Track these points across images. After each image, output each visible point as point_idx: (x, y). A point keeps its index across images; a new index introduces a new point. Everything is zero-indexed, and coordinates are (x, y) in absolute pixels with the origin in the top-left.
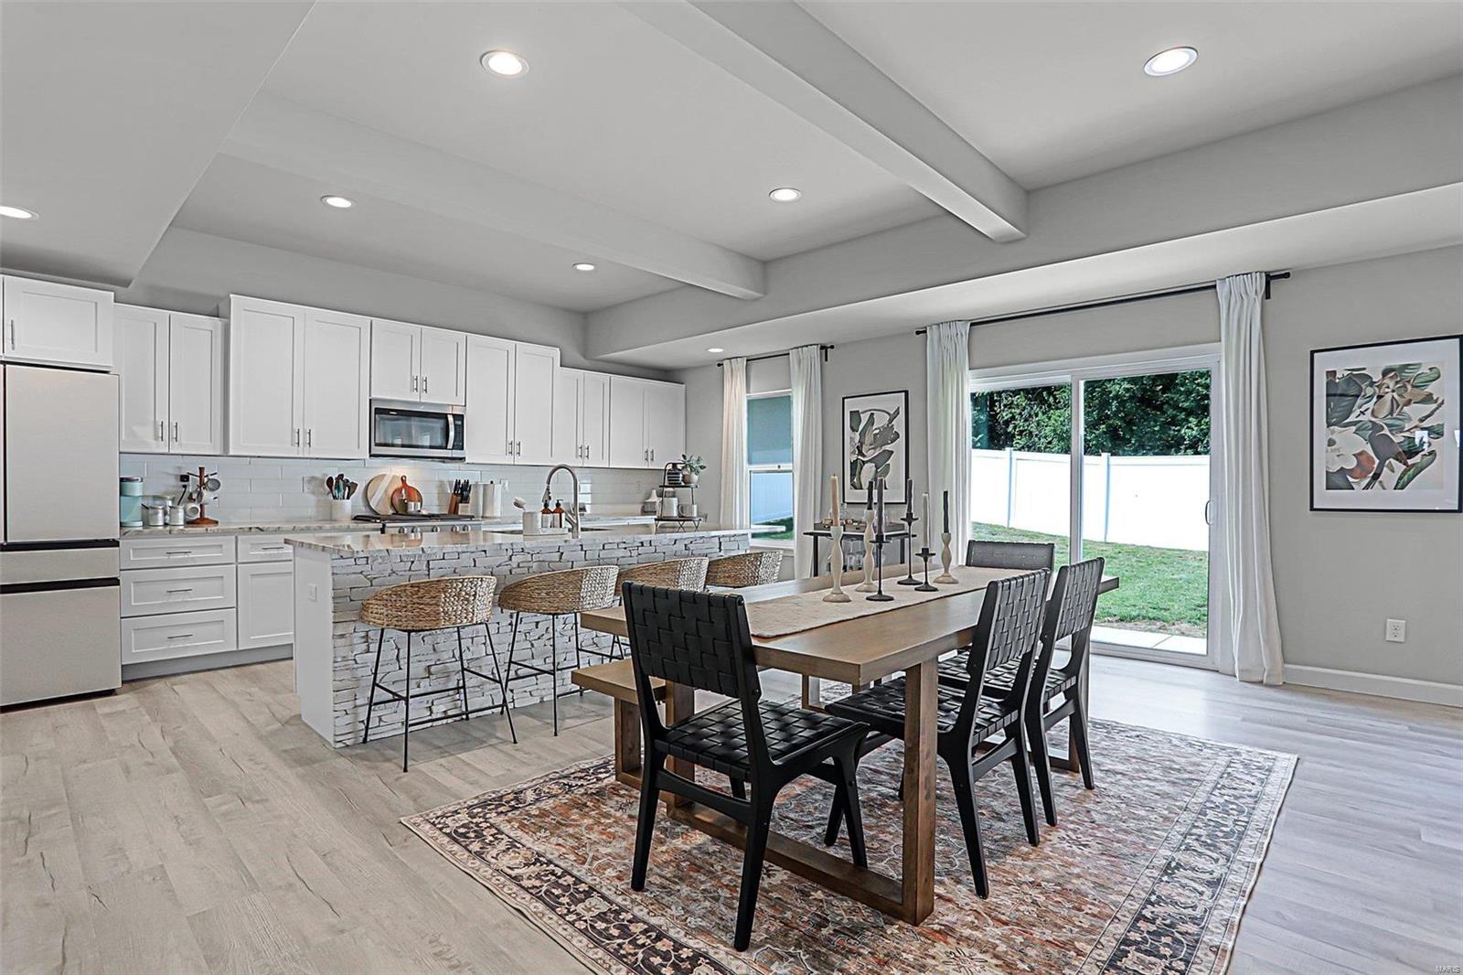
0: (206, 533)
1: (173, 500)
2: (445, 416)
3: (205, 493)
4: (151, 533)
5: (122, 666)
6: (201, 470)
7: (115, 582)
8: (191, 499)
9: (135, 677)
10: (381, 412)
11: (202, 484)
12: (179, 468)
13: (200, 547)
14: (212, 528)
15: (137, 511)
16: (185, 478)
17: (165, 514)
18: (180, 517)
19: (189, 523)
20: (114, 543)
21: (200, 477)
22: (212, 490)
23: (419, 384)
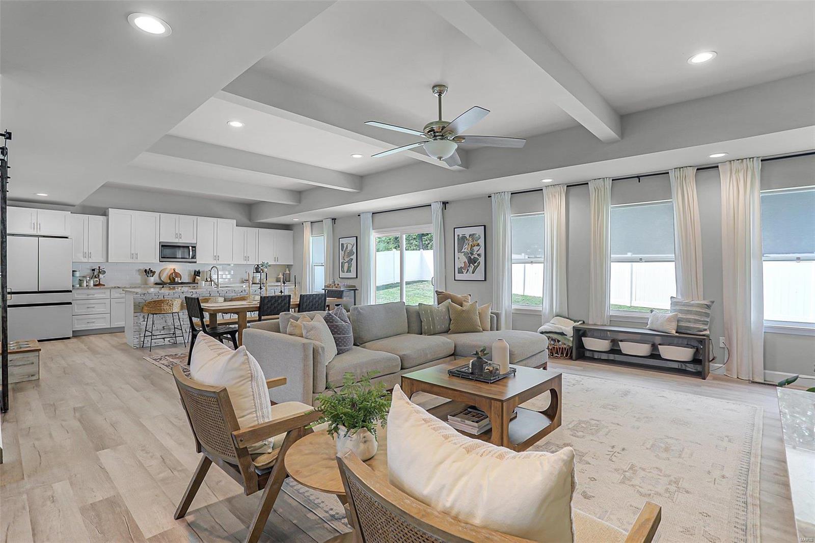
0: (100, 289)
1: (89, 277)
2: (188, 247)
3: (100, 275)
4: (82, 289)
5: (73, 331)
6: (99, 267)
7: (70, 303)
8: (96, 277)
9: (77, 334)
10: (164, 246)
11: (99, 272)
12: (92, 267)
13: (98, 293)
14: (103, 287)
15: (77, 281)
16: (93, 270)
17: (87, 282)
18: (92, 283)
19: (95, 285)
20: (71, 291)
21: (99, 270)
22: (103, 274)
23: (179, 236)
